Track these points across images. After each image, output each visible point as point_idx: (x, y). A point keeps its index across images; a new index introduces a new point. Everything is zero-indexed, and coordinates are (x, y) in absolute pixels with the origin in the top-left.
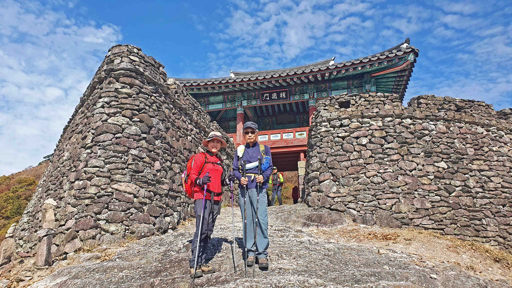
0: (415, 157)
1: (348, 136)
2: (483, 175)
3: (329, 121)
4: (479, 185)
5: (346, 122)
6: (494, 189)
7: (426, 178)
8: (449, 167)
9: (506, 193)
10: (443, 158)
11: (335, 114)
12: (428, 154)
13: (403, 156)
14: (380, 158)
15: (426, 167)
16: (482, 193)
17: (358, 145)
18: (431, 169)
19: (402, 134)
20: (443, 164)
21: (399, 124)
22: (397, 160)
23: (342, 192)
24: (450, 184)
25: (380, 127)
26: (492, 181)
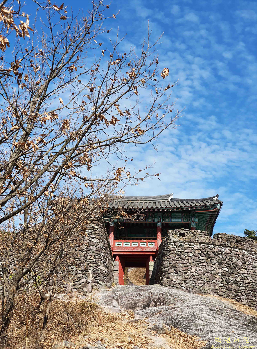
0: (214, 265)
1: (183, 251)
2: (244, 276)
3: (174, 242)
4: (241, 280)
5: (182, 244)
6: (248, 283)
7: (217, 275)
8: (229, 271)
9: (254, 285)
10: (226, 266)
11: (177, 239)
12: (220, 264)
13: (208, 264)
14: (197, 264)
15: (218, 270)
16: (242, 284)
17: (188, 256)
18: (220, 271)
19: (209, 253)
20: (226, 269)
21: (208, 247)
22: (205, 265)
23: (179, 279)
24: (228, 279)
25: (198, 248)
26: (248, 279)
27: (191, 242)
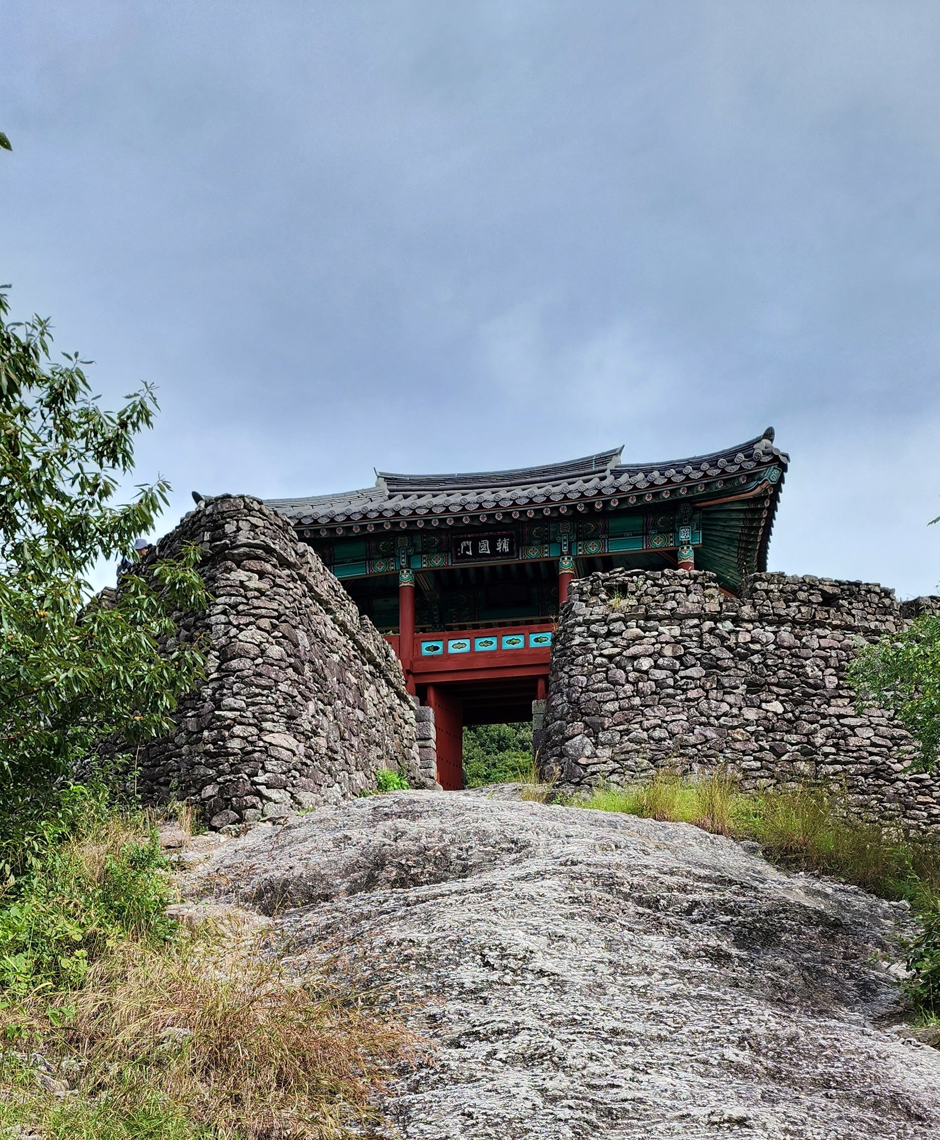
0: (729, 693)
1: (620, 654)
2: (843, 725)
3: (587, 623)
4: (830, 742)
5: (618, 626)
6: (855, 749)
7: (742, 730)
8: (785, 712)
9: (876, 754)
10: (778, 695)
11: (599, 610)
12: (753, 687)
13: (707, 691)
14: (669, 696)
15: (745, 711)
16: (833, 754)
20: (776, 707)
21: (711, 631)
22: (697, 699)
23: (600, 755)
24: (782, 740)
25: (674, 637)
26: (855, 735)
27: (647, 618)
